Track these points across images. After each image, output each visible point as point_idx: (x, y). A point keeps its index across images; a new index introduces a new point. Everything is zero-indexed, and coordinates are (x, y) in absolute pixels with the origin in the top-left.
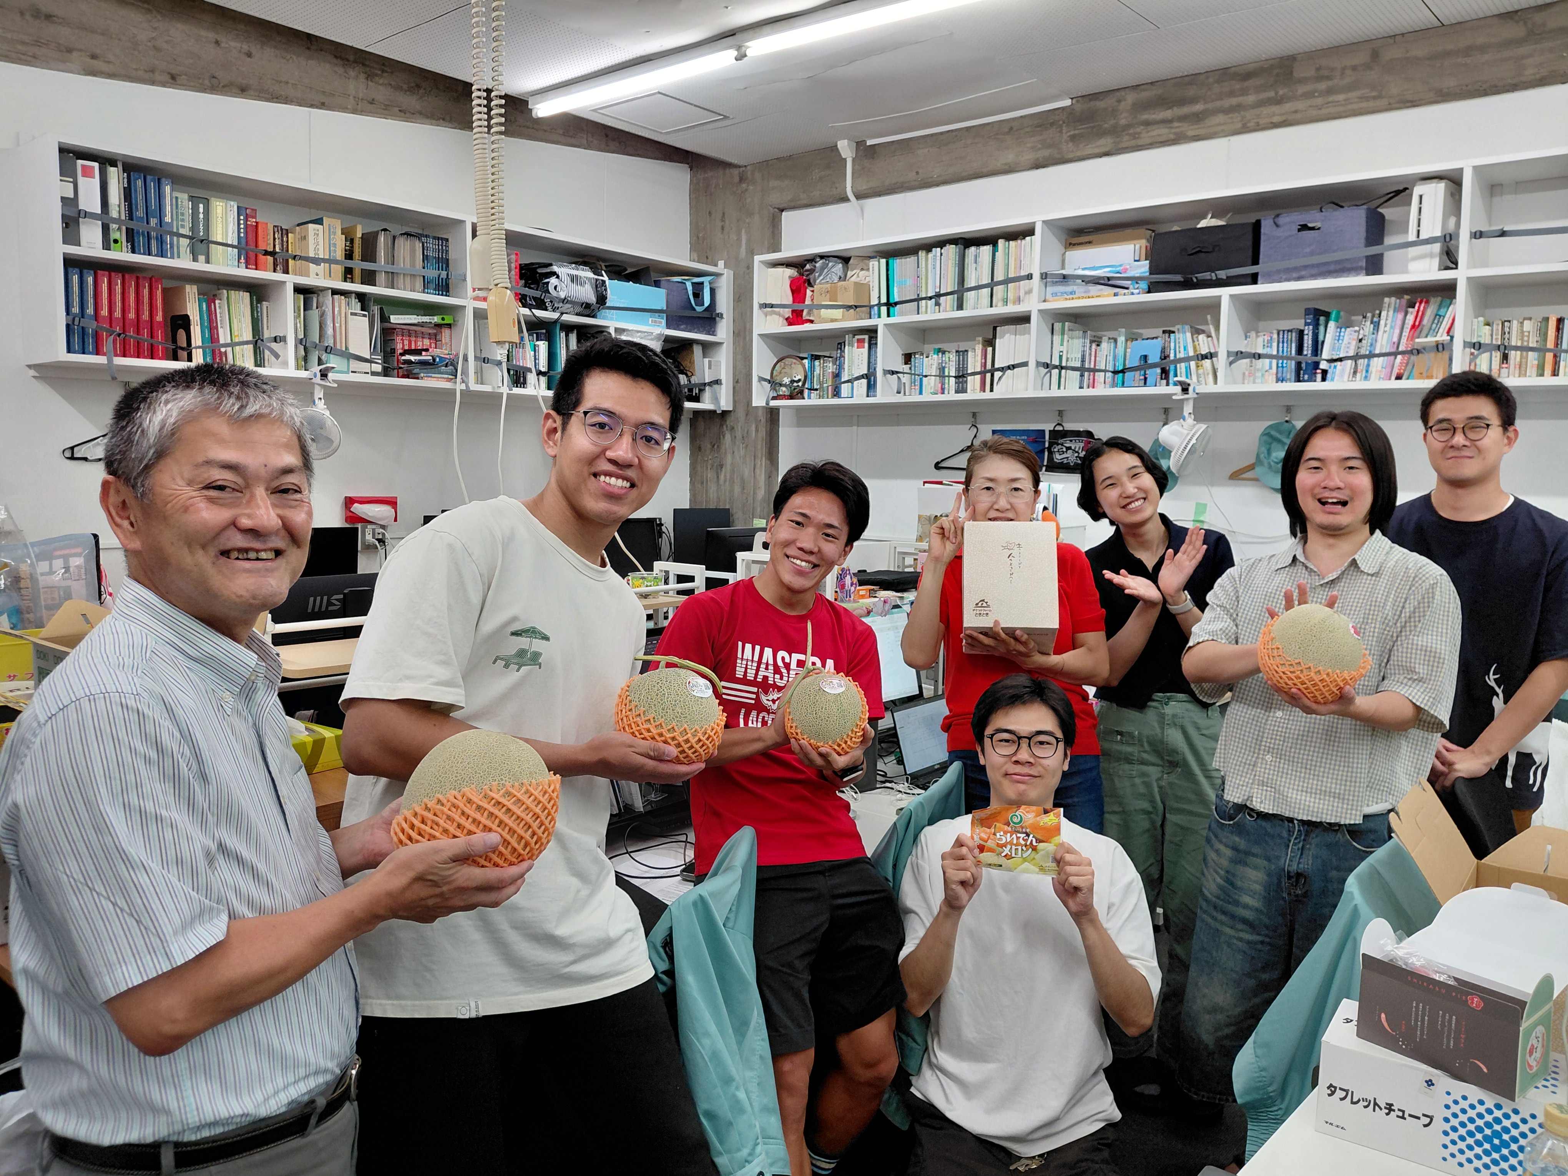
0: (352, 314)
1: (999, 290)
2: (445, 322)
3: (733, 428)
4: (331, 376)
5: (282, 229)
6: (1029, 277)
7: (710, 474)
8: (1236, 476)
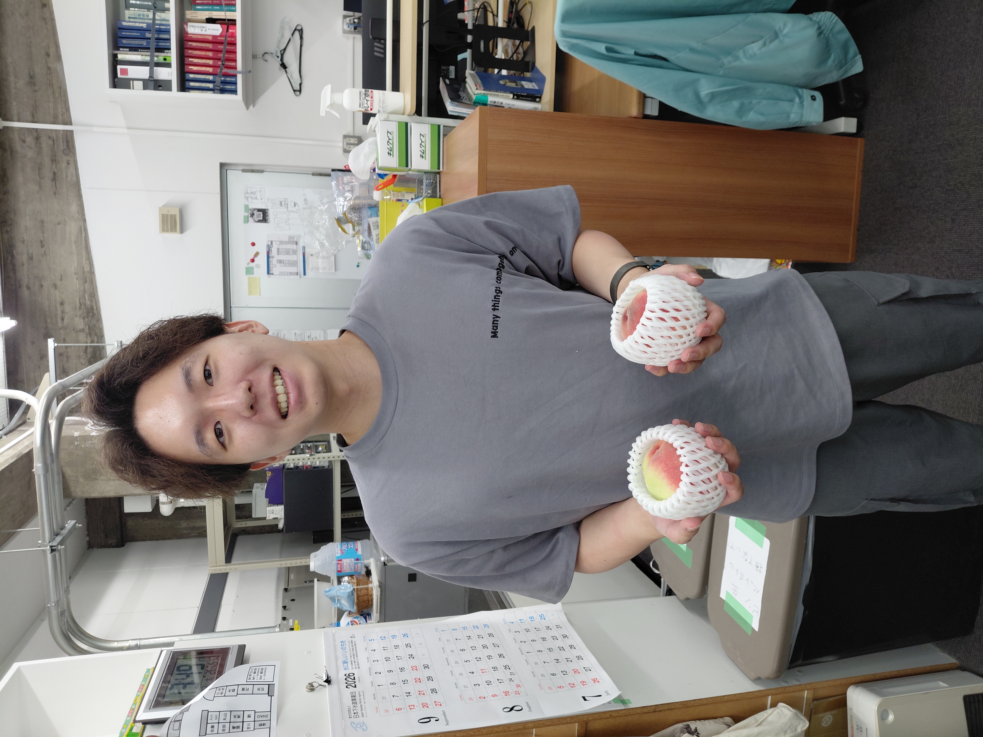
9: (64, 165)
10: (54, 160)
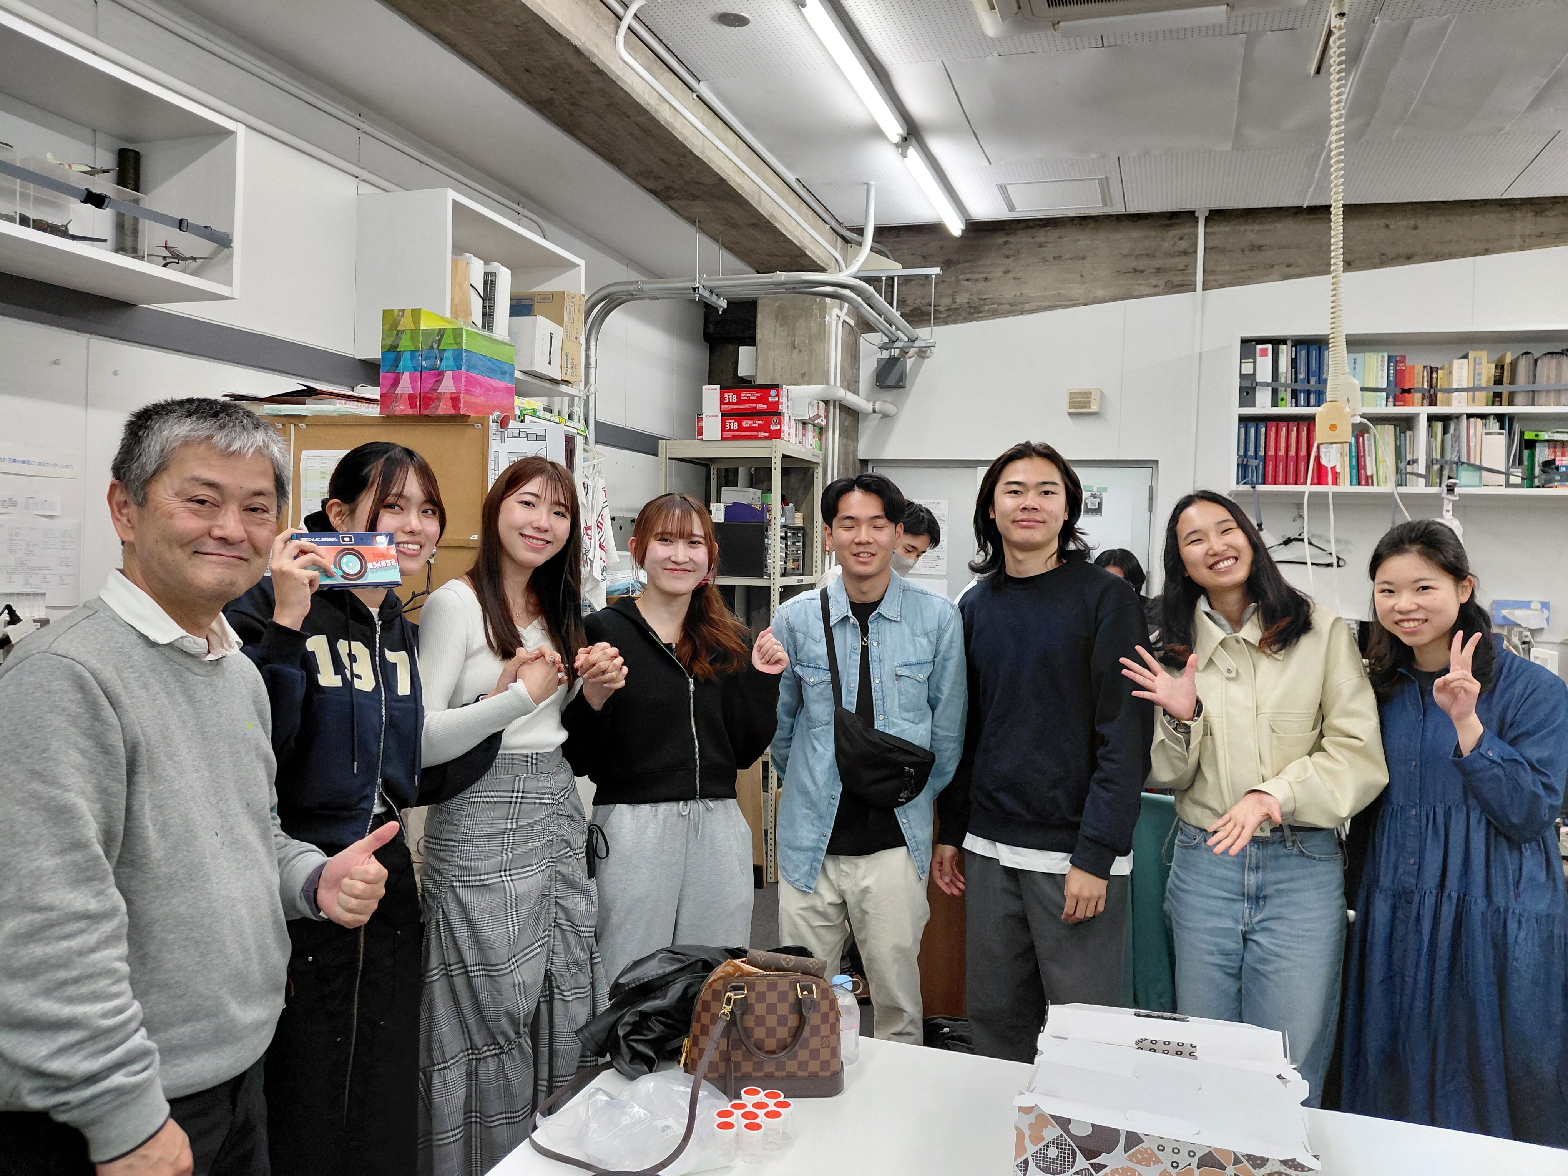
0: (1486, 434)
4: (1457, 490)
5: (1431, 368)
9: (1153, 282)
10: (1159, 271)
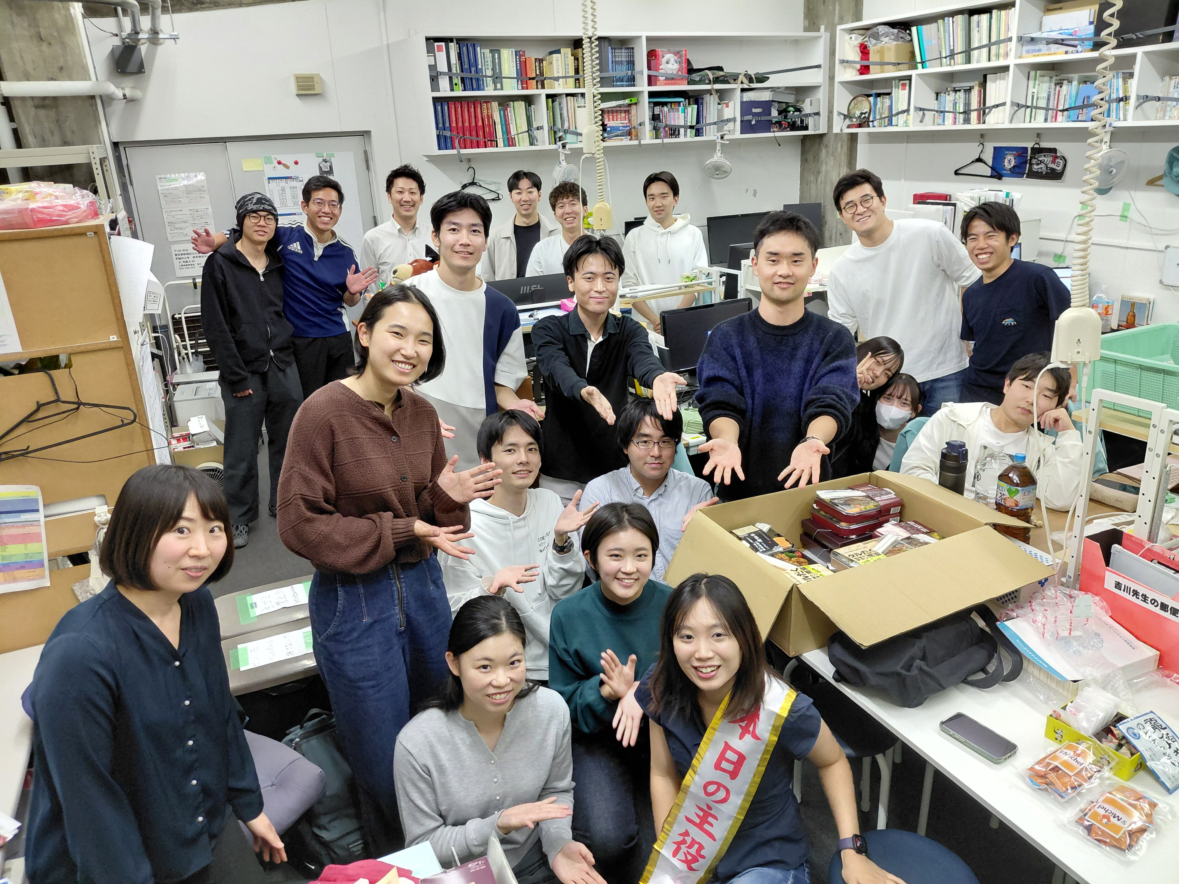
0: (578, 107)
1: (994, 48)
2: (633, 102)
3: (827, 146)
4: (568, 146)
5: (539, 60)
6: (1010, 39)
7: (812, 178)
8: (1152, 183)
